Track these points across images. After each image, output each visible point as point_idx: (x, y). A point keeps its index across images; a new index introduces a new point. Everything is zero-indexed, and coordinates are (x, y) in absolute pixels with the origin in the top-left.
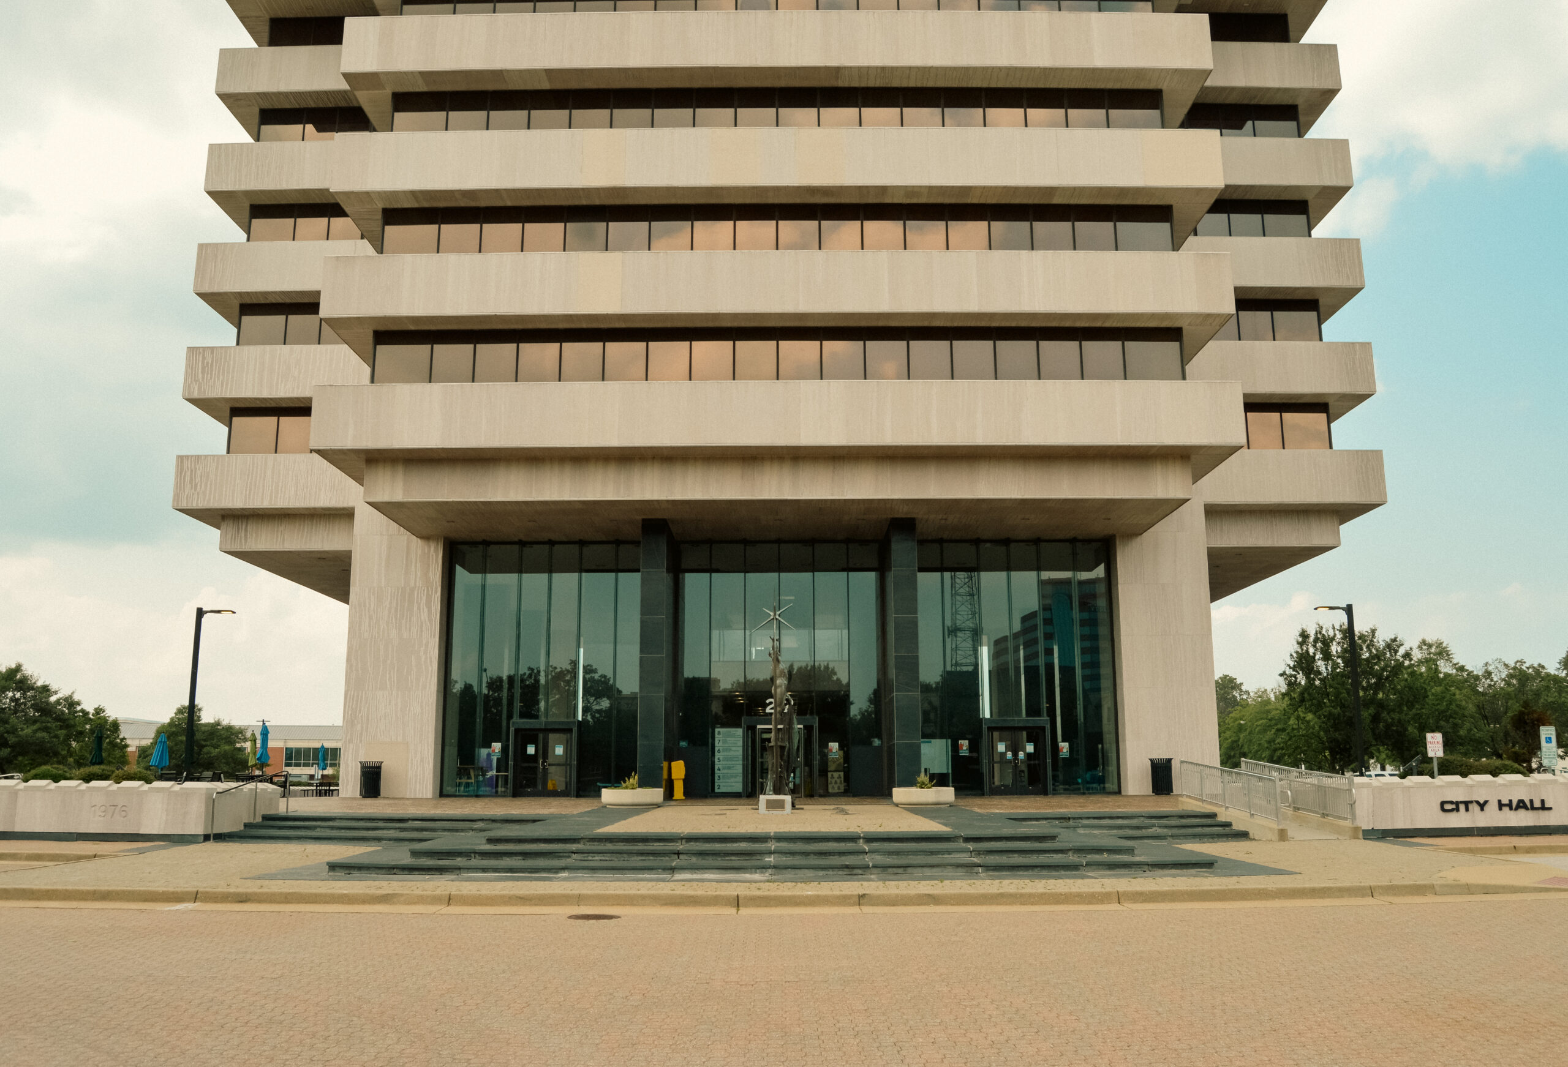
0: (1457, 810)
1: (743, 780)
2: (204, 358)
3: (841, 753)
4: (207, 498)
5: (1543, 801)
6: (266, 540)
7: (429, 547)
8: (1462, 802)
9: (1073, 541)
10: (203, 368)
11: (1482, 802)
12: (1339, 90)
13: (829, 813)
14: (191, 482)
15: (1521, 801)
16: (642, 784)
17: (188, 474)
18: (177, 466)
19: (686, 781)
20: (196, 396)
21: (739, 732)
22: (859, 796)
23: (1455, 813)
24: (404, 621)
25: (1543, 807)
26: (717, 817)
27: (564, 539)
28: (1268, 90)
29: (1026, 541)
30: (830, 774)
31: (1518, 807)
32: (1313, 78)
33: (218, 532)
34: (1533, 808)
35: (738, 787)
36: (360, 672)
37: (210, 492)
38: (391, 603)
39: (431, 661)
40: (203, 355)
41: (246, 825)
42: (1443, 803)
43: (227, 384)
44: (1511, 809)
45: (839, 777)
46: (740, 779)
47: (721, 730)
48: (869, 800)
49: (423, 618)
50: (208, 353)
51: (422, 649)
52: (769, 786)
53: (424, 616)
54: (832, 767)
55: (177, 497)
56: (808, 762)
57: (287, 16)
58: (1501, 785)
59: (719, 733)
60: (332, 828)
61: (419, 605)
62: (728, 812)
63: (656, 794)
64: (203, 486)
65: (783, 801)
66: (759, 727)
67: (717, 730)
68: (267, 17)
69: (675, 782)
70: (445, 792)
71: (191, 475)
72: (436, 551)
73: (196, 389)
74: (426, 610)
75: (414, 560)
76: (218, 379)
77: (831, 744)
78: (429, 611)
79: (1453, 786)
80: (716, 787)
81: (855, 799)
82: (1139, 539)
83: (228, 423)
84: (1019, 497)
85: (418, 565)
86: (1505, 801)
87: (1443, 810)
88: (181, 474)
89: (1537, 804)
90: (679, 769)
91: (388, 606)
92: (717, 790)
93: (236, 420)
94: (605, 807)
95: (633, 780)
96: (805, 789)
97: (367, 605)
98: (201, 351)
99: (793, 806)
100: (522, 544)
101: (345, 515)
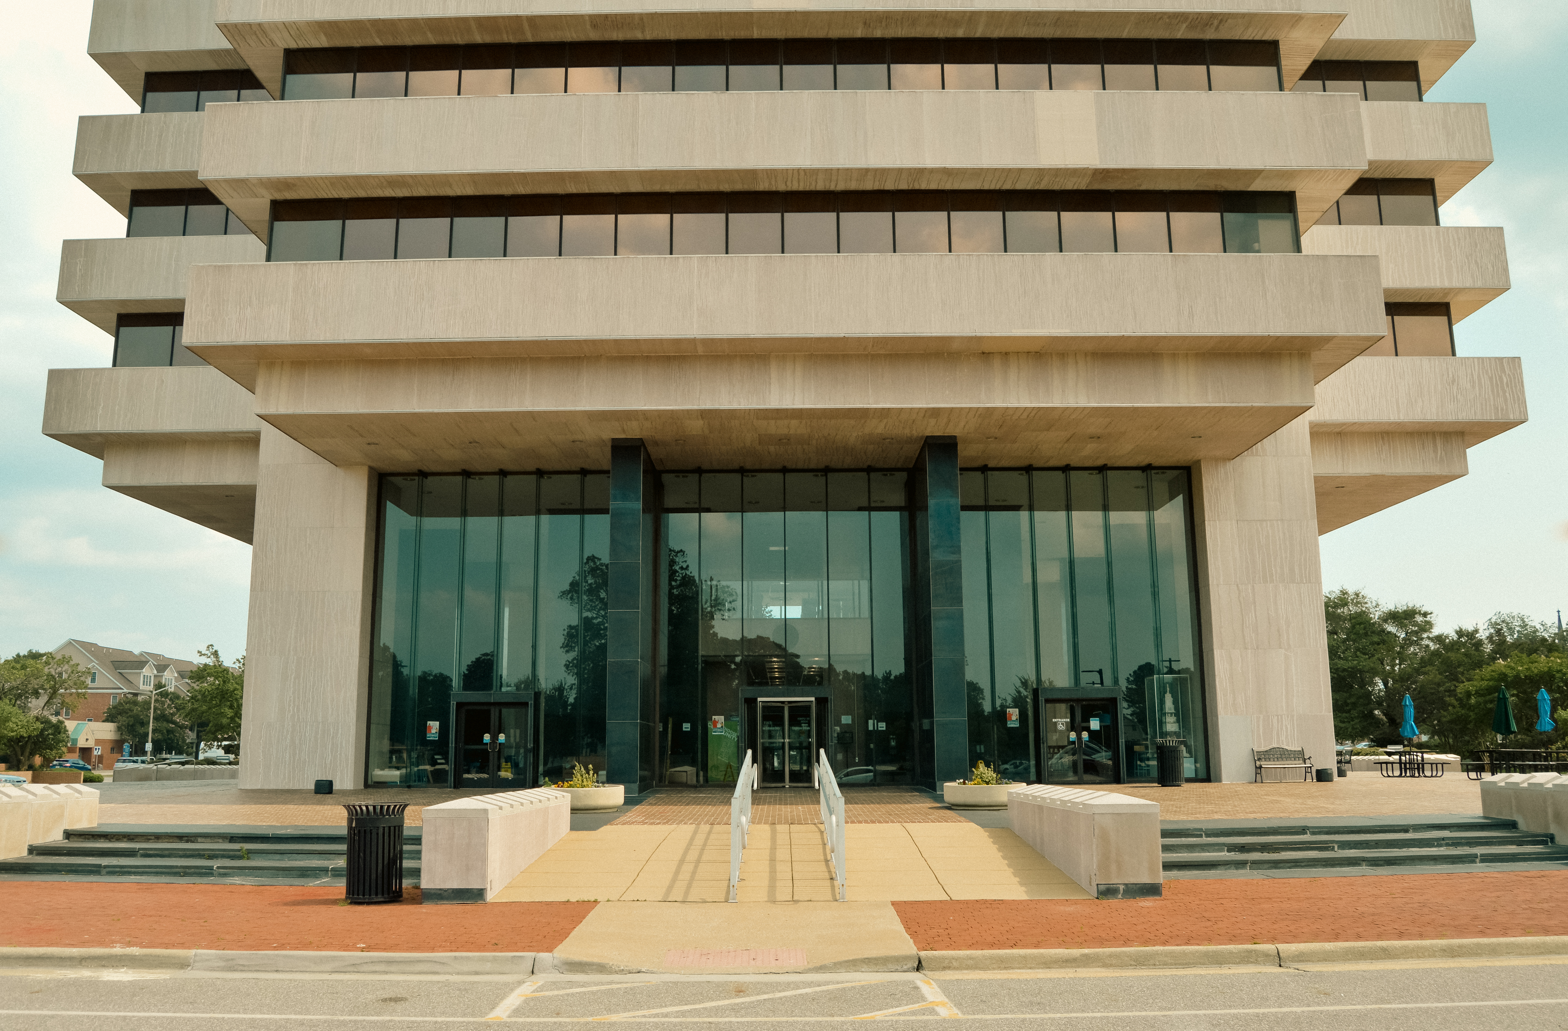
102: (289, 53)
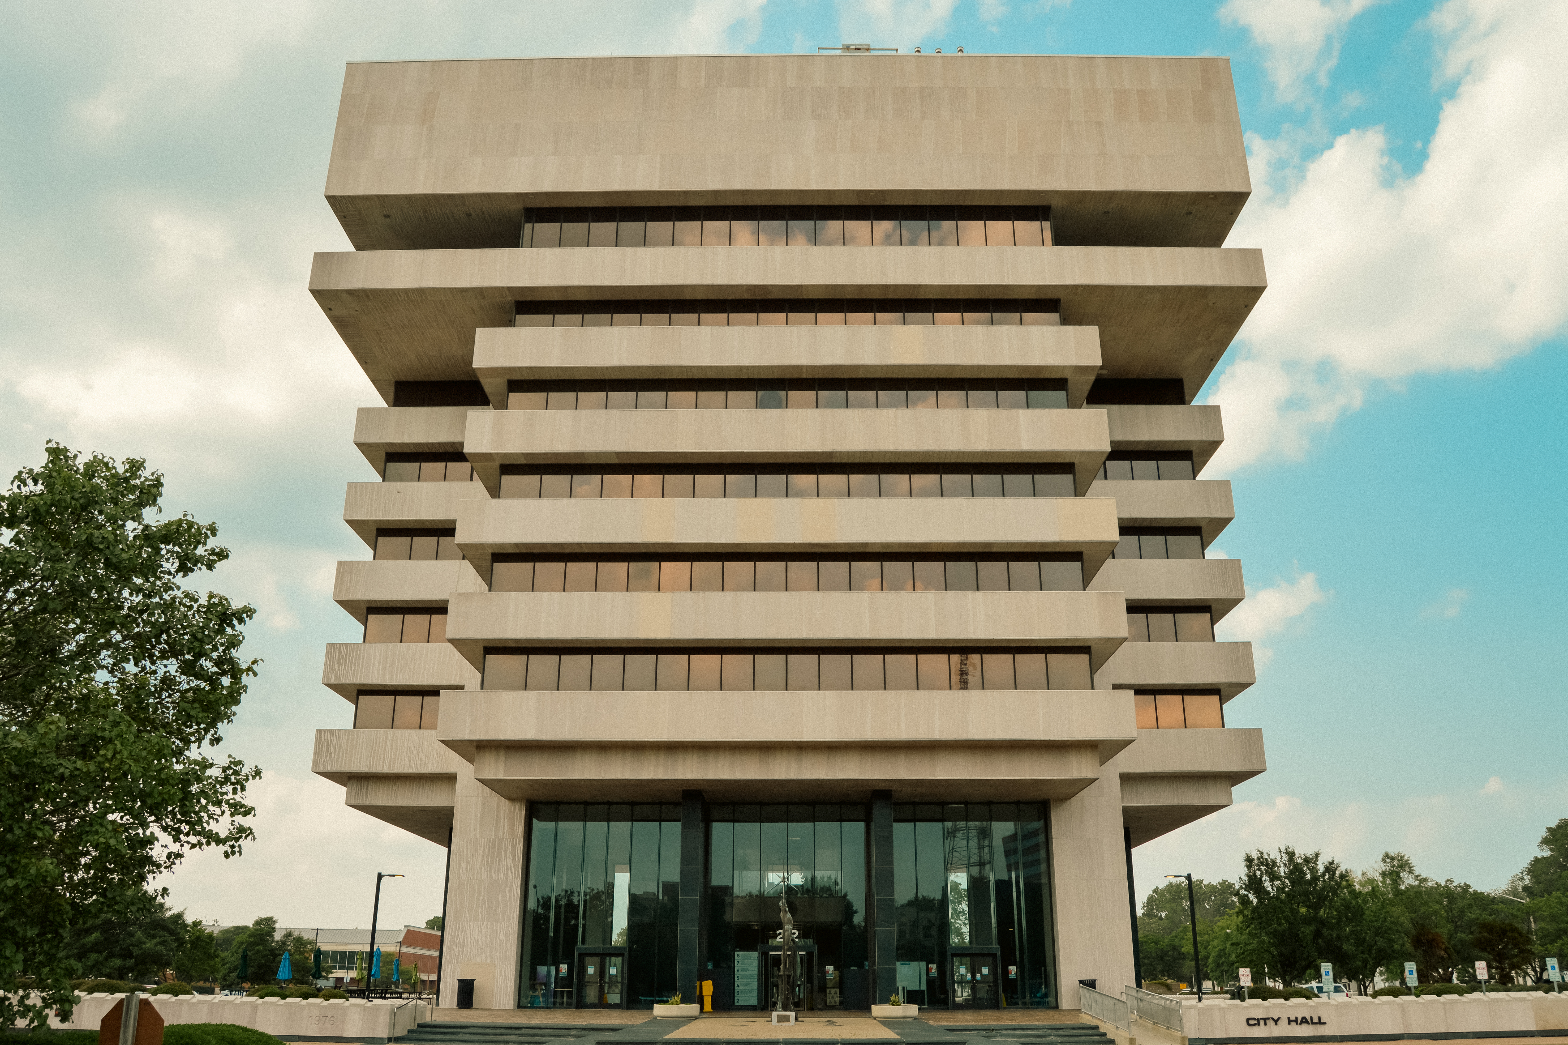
0: (1259, 1024)
1: (758, 995)
2: (340, 652)
3: (837, 972)
4: (339, 765)
5: (1319, 1018)
6: (383, 797)
7: (515, 806)
8: (1261, 1019)
9: (1018, 803)
10: (339, 659)
11: (1276, 1019)
12: (1222, 441)
13: (822, 1024)
14: (327, 751)
15: (1304, 1018)
16: (684, 1001)
17: (325, 744)
18: (316, 738)
19: (714, 997)
20: (333, 682)
21: (755, 954)
22: (850, 1009)
23: (1257, 1027)
24: (494, 866)
25: (1320, 1023)
26: (742, 1028)
27: (619, 800)
28: (1167, 442)
29: (981, 803)
30: (828, 990)
31: (1302, 1022)
32: (1202, 433)
33: (345, 789)
34: (1313, 1023)
35: (754, 1001)
36: (458, 906)
37: (342, 760)
38: (483, 851)
39: (514, 899)
40: (339, 650)
41: (409, 1031)
42: (1248, 1020)
43: (357, 674)
44: (1297, 1024)
45: (836, 993)
46: (756, 994)
47: (741, 953)
48: (856, 1013)
49: (509, 863)
50: (343, 648)
51: (508, 889)
52: (779, 1005)
53: (510, 862)
54: (830, 984)
55: (315, 763)
56: (810, 980)
57: (409, 380)
58: (1290, 1006)
59: (738, 955)
60: (471, 1034)
61: (506, 853)
62: (750, 1024)
63: (694, 1009)
64: (336, 754)
65: (789, 1016)
66: (771, 953)
67: (736, 953)
68: (393, 380)
69: (705, 998)
70: (521, 1005)
71: (327, 746)
72: (520, 810)
73: (333, 676)
74: (511, 857)
75: (502, 817)
76: (351, 669)
77: (828, 968)
78: (514, 858)
79: (1256, 1007)
80: (736, 1001)
81: (846, 1012)
82: (1068, 802)
83: (355, 702)
84: (968, 778)
85: (506, 820)
86: (1293, 1018)
87: (1248, 1024)
88: (319, 744)
89: (1316, 1020)
90: (708, 987)
91: (481, 853)
92: (736, 1004)
93: (362, 698)
94: (656, 1018)
95: (677, 998)
96: (807, 1002)
97: (465, 854)
98: (338, 646)
99: (796, 1019)
100: (586, 803)
101: (450, 779)
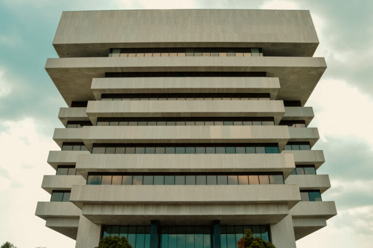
102: (94, 144)
